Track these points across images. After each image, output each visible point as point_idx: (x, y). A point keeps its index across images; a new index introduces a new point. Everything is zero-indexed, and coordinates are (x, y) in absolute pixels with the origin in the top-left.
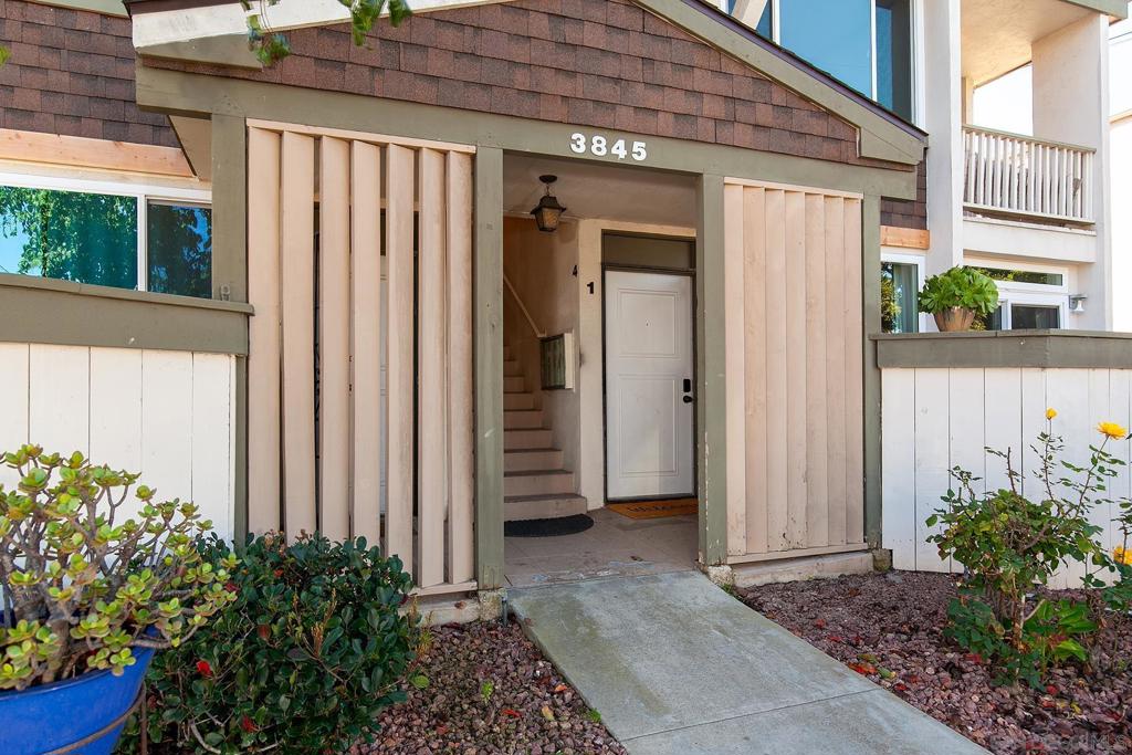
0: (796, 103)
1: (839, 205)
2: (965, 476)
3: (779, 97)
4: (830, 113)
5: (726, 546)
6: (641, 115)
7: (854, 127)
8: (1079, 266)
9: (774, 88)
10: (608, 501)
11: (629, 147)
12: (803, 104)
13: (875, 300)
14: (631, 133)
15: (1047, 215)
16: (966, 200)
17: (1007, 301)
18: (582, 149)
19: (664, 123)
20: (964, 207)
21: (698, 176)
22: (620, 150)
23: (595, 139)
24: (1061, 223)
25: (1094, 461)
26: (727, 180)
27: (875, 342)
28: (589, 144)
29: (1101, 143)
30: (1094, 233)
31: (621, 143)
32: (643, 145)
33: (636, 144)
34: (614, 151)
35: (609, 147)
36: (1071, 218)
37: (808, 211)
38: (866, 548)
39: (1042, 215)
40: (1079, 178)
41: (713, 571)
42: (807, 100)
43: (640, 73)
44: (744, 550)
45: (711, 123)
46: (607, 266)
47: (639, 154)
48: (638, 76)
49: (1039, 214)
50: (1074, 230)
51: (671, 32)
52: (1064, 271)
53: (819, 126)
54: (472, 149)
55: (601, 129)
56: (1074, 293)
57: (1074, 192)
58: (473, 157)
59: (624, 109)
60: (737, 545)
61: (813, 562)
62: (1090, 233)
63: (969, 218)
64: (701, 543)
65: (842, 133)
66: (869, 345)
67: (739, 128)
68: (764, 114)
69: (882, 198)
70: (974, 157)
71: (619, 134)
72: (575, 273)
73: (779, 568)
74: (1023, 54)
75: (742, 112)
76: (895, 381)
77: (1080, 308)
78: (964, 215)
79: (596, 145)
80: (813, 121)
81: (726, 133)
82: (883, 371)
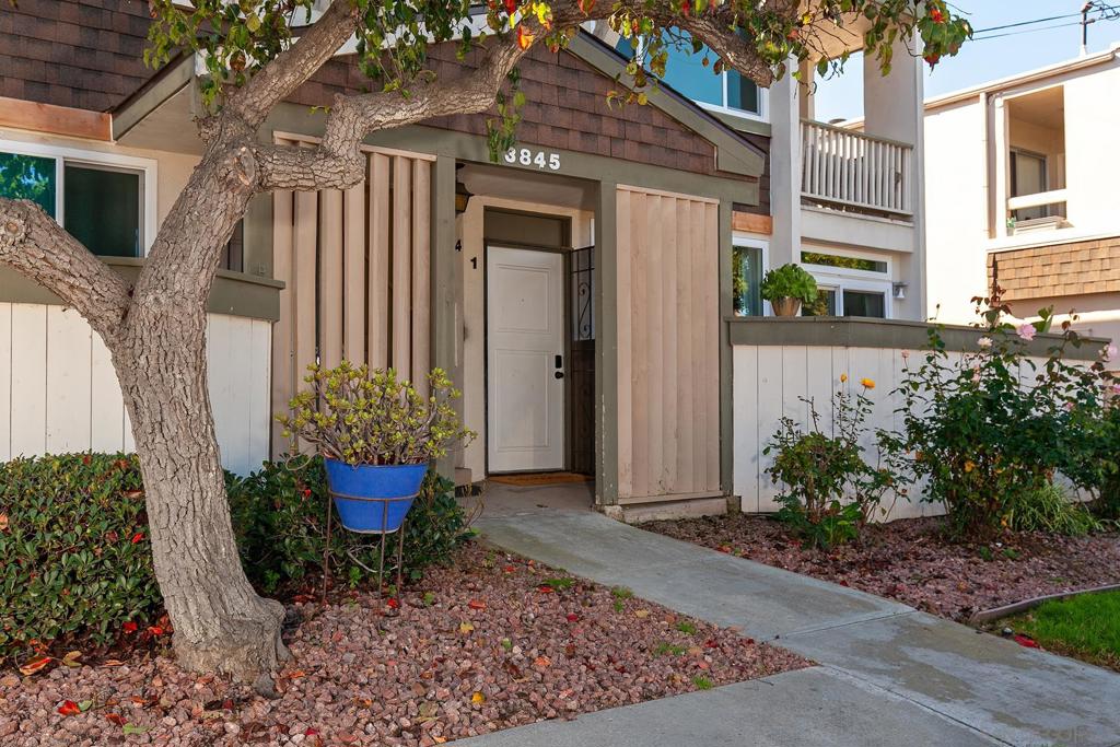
0: (669, 124)
1: (701, 209)
2: (789, 422)
3: (658, 120)
4: (694, 134)
5: (617, 491)
6: (557, 133)
7: (713, 146)
8: (901, 255)
9: (654, 112)
10: (488, 474)
11: (547, 159)
12: (675, 126)
13: (728, 288)
14: (549, 148)
15: (873, 206)
16: (803, 189)
17: (839, 287)
18: (513, 160)
19: (574, 139)
20: (802, 197)
21: (598, 182)
22: (540, 161)
23: (523, 151)
24: (886, 214)
25: (859, 404)
26: (619, 186)
27: (728, 323)
28: (518, 155)
29: (917, 141)
30: (911, 225)
31: (541, 155)
32: (558, 156)
33: (552, 156)
34: (536, 161)
35: (533, 158)
36: (892, 210)
37: (679, 211)
38: (721, 494)
39: (868, 206)
40: (900, 171)
41: (608, 509)
42: (679, 123)
43: (556, 99)
44: (630, 494)
45: (607, 141)
46: (488, 241)
47: (554, 164)
48: (554, 101)
49: (865, 205)
50: (895, 222)
51: (579, 66)
52: (888, 260)
53: (686, 144)
54: (433, 158)
55: (526, 143)
56: (897, 280)
57: (896, 184)
58: (432, 165)
59: (544, 127)
60: (625, 489)
61: (682, 505)
62: (907, 224)
63: (806, 207)
64: (598, 487)
65: (703, 150)
66: (724, 325)
67: (628, 144)
68: (647, 134)
69: (734, 203)
70: (810, 149)
71: (539, 147)
72: (459, 247)
73: (657, 509)
74: (857, 41)
75: (630, 131)
76: (743, 355)
77: (901, 295)
78: (802, 204)
79: (523, 156)
80: (682, 140)
81: (618, 148)
82: (735, 347)
